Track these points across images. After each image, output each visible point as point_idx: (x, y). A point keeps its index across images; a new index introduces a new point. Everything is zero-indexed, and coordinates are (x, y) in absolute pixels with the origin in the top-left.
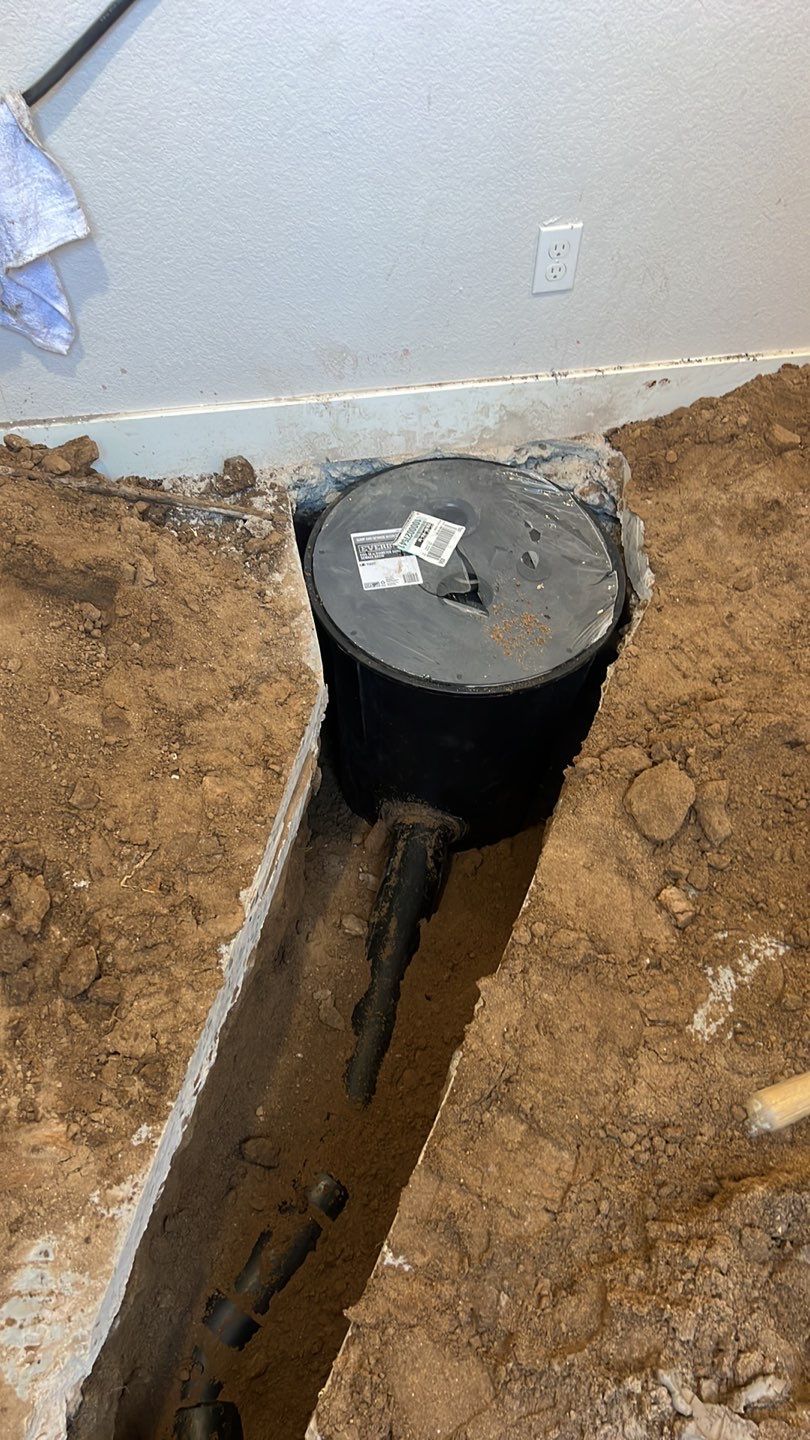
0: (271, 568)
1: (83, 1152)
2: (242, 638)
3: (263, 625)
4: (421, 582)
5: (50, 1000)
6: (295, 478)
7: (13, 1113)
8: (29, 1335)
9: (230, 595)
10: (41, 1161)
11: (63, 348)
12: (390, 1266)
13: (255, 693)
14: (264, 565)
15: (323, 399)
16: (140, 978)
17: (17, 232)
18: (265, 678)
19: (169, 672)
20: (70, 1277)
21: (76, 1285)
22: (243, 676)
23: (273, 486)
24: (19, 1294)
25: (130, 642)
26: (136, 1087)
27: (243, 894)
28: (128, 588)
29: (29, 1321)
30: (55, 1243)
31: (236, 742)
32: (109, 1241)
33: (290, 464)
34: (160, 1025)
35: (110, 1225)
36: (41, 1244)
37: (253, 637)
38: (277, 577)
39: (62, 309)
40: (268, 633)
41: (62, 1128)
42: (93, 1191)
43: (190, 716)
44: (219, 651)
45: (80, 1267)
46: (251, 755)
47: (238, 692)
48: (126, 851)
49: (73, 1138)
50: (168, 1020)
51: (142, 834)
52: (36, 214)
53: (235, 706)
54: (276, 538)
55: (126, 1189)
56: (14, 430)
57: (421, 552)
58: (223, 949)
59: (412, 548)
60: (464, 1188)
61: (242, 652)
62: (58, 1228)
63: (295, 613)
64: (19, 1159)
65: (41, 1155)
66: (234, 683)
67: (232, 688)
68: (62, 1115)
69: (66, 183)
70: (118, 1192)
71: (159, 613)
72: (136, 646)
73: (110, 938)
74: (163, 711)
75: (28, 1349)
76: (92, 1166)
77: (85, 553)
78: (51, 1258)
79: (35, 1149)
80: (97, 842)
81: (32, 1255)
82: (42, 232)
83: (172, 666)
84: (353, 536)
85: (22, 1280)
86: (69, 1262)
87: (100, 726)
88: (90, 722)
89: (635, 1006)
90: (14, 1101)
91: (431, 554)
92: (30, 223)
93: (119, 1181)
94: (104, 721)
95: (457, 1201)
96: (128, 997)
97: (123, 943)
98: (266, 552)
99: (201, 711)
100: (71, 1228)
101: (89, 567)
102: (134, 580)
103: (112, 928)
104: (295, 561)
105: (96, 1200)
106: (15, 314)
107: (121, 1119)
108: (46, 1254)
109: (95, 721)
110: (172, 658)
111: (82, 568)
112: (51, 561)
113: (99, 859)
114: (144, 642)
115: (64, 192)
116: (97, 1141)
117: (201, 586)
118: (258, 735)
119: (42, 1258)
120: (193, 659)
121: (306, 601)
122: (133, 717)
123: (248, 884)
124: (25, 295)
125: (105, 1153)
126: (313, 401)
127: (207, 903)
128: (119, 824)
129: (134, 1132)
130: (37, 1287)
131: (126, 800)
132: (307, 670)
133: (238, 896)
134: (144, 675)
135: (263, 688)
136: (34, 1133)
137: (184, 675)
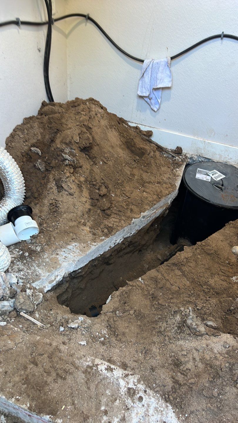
0: (177, 168)
1: (90, 235)
2: (165, 175)
3: (170, 175)
4: (210, 181)
5: (98, 209)
6: (191, 156)
7: (82, 222)
8: (66, 255)
9: (166, 168)
10: (82, 232)
11: (156, 110)
12: (139, 280)
13: (162, 184)
14: (176, 166)
15: (204, 140)
16: (115, 215)
17: (158, 82)
18: (166, 183)
19: (147, 174)
20: (78, 251)
21: (78, 252)
22: (161, 181)
23: (185, 155)
24: (68, 249)
25: (142, 165)
26: (106, 230)
27: (142, 213)
28: (147, 155)
29: (68, 253)
30: (78, 245)
31: (153, 190)
32: (88, 250)
33: (191, 153)
34: (115, 223)
35: (90, 247)
36: (76, 244)
37: (167, 176)
38: (178, 169)
39: (159, 101)
40: (171, 177)
41: (89, 229)
42: (89, 241)
43: (147, 182)
44: (158, 175)
45: (81, 250)
46: (156, 193)
47: (159, 183)
48: (123, 195)
49: (90, 232)
50: (117, 224)
51: (127, 194)
52: (163, 80)
53: (157, 185)
54: (181, 163)
55: (95, 244)
56: (138, 125)
57: (213, 177)
58: (133, 219)
59: (211, 175)
60: (162, 275)
61: (163, 177)
62: (80, 243)
63: (178, 176)
64: (79, 230)
65: (83, 231)
66: (159, 181)
67: (158, 182)
68: (90, 227)
69: (171, 76)
70: (93, 243)
71: (150, 163)
72: (143, 166)
73: (113, 206)
74: (142, 179)
75: (65, 257)
76: (91, 238)
77: (142, 146)
78: (77, 247)
79: (83, 230)
80: (119, 190)
81: (73, 244)
82: (163, 83)
83: (148, 173)
84: (198, 169)
85: (69, 247)
86: (79, 249)
87: (129, 174)
88: (128, 173)
89: (219, 267)
90: (83, 221)
91: (215, 178)
92: (161, 81)
93: (95, 242)
94: (131, 174)
95: (160, 276)
96: (112, 217)
97: (115, 208)
98: (177, 164)
99: (150, 182)
100: (82, 244)
101: (141, 148)
102: (148, 155)
103: (115, 205)
104: (183, 168)
105: (89, 243)
106: (150, 99)
107: (100, 233)
108: (76, 246)
109: (129, 173)
110: (149, 171)
111: (140, 148)
112: (135, 144)
113: (118, 193)
114: (145, 166)
115: (170, 77)
116: (94, 234)
117: (161, 163)
118: (159, 191)
119: (75, 246)
120: (153, 173)
121: (182, 175)
122: (136, 177)
123: (144, 212)
124: (154, 96)
125: (95, 236)
126: (202, 140)
127: (134, 210)
128: (124, 190)
129: (101, 237)
130: (72, 249)
131: (128, 188)
132: (175, 185)
133: (141, 213)
134: (142, 172)
135: (164, 185)
136: (84, 227)
137: (150, 175)
